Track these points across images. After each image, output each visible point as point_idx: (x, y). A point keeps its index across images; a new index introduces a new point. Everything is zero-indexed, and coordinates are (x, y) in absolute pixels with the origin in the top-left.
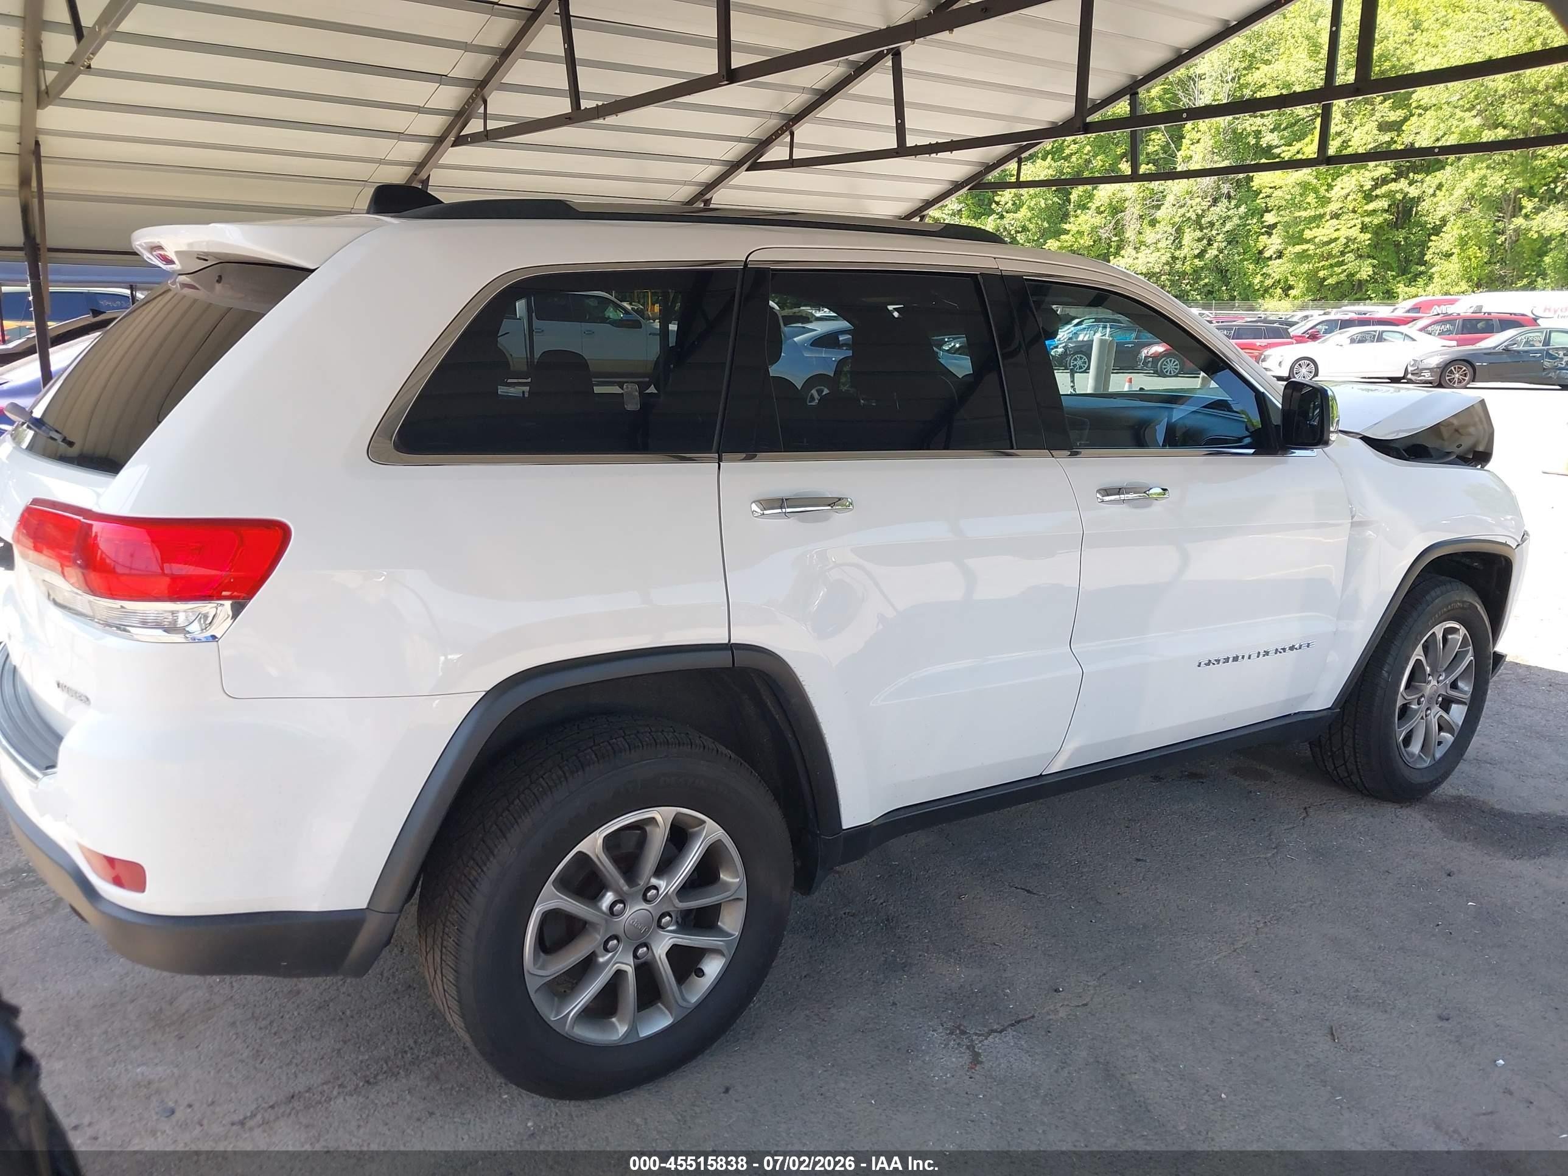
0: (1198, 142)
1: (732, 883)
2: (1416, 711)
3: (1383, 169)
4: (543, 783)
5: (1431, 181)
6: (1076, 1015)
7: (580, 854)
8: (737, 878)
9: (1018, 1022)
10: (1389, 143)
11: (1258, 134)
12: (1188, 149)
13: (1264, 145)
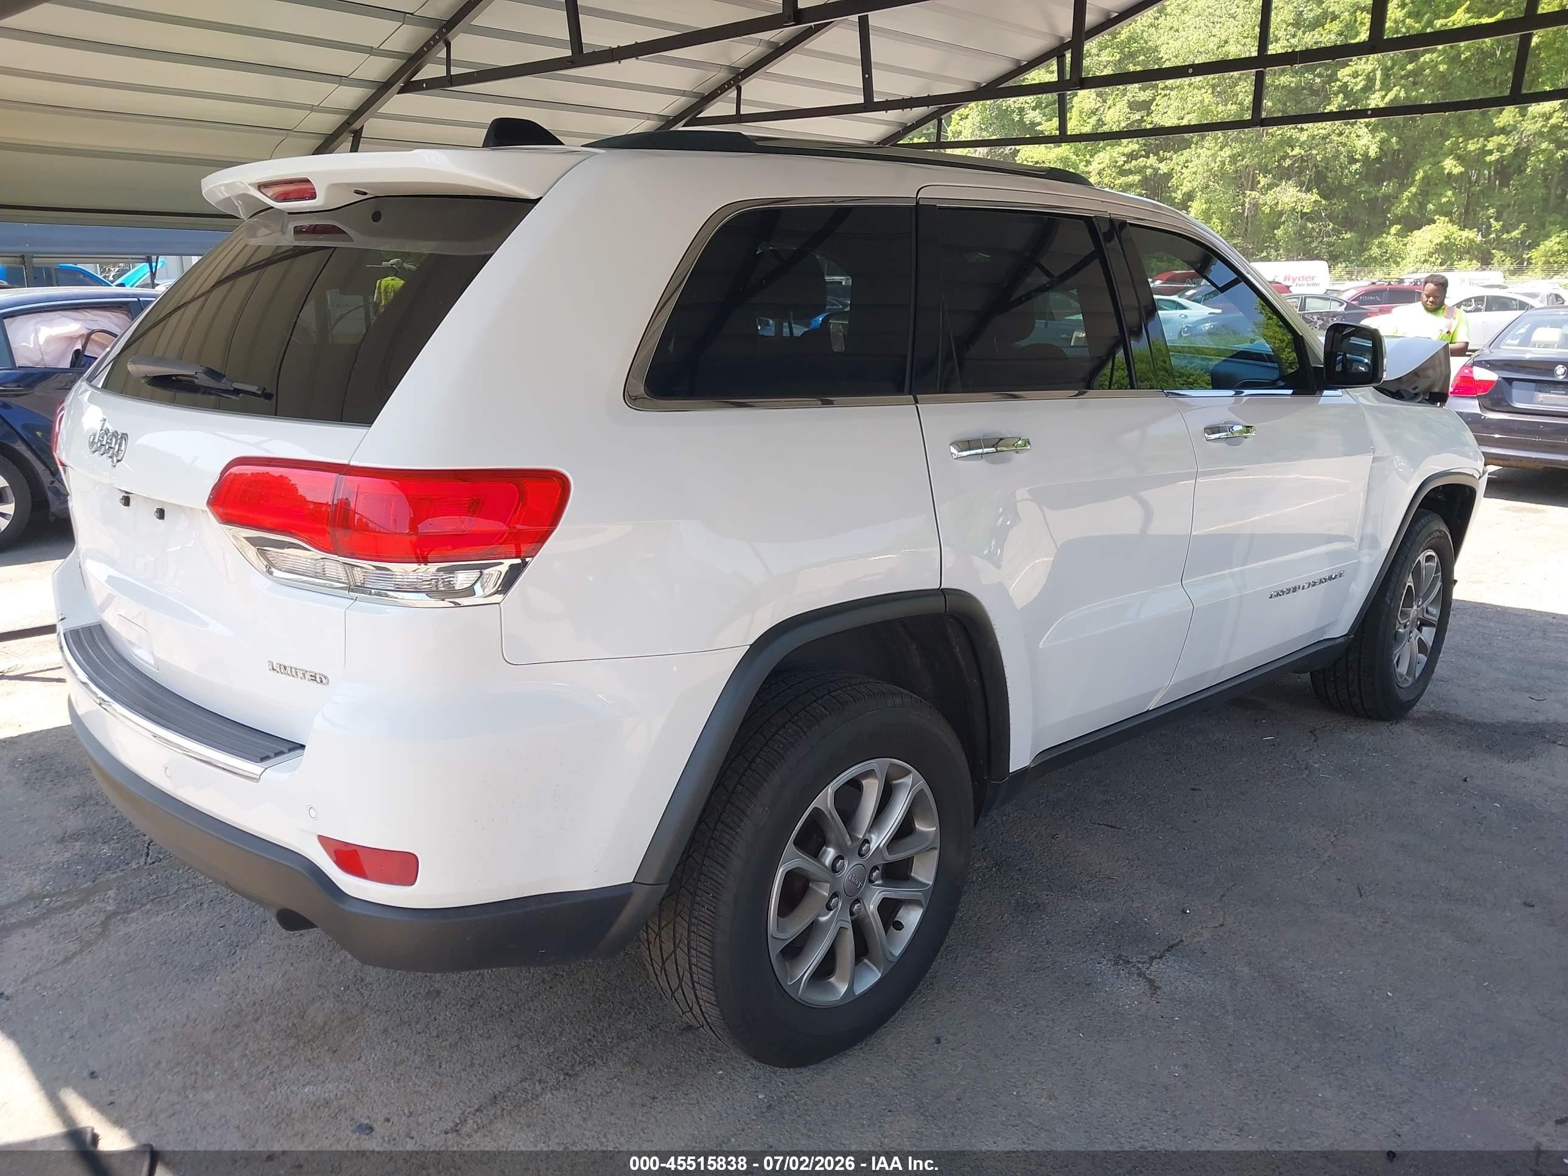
0: (967, 118)
1: (929, 832)
2: (1404, 634)
3: (1131, 145)
4: (783, 740)
5: (1178, 159)
6: (1219, 935)
7: (816, 810)
8: (933, 827)
9: (1172, 947)
10: (1142, 120)
11: (1021, 110)
12: (958, 124)
13: (1028, 122)
